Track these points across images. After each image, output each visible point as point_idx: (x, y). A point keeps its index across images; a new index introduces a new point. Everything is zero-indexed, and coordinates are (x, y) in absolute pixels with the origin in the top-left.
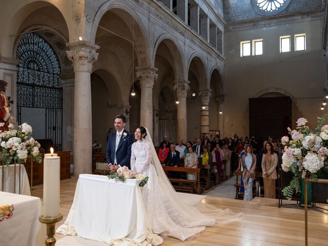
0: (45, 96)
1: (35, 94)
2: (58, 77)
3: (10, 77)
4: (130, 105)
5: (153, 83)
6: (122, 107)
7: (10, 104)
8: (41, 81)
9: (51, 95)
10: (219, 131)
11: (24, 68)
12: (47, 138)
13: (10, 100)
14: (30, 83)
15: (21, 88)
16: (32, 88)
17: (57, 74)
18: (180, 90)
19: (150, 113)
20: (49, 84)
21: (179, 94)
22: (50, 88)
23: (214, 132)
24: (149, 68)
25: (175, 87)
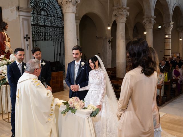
0: (53, 33)
1: (46, 32)
2: (61, 20)
3: (27, 21)
4: (112, 36)
5: (125, 19)
6: (106, 38)
7: (28, 39)
8: (50, 23)
9: (57, 32)
10: (179, 53)
11: (37, 14)
12: (56, 61)
13: (28, 37)
14: (42, 24)
15: (36, 28)
16: (44, 28)
17: (60, 18)
18: (147, 24)
19: (123, 42)
20: (55, 25)
21: (147, 27)
22: (56, 27)
23: (175, 54)
24: (122, 8)
25: (144, 21)
